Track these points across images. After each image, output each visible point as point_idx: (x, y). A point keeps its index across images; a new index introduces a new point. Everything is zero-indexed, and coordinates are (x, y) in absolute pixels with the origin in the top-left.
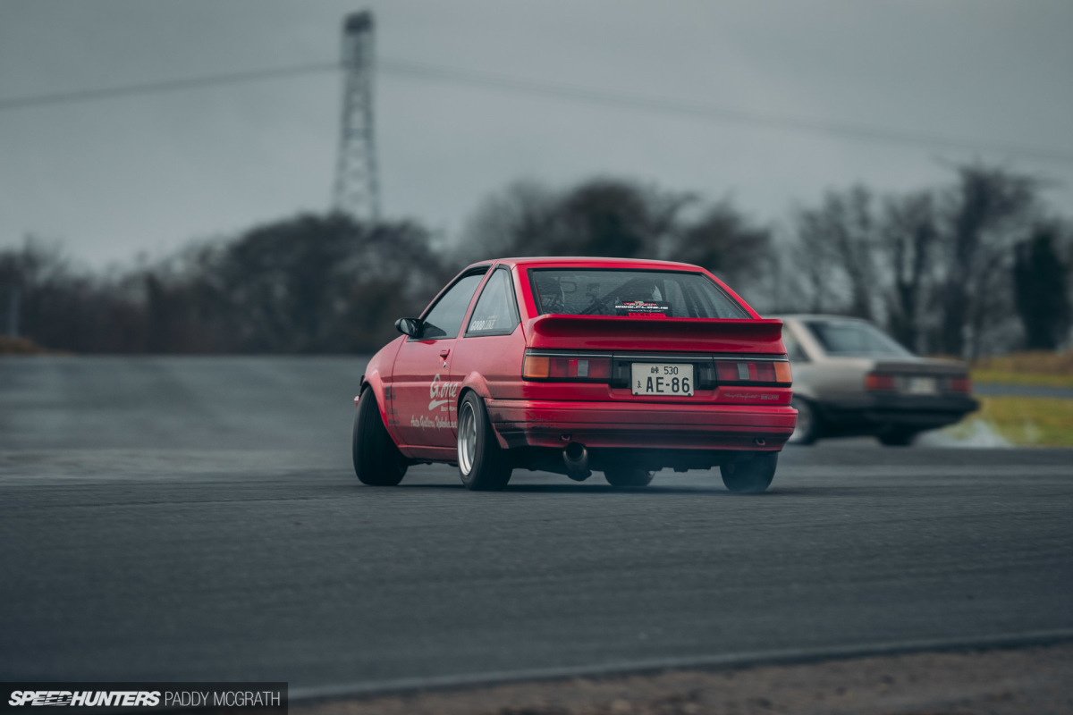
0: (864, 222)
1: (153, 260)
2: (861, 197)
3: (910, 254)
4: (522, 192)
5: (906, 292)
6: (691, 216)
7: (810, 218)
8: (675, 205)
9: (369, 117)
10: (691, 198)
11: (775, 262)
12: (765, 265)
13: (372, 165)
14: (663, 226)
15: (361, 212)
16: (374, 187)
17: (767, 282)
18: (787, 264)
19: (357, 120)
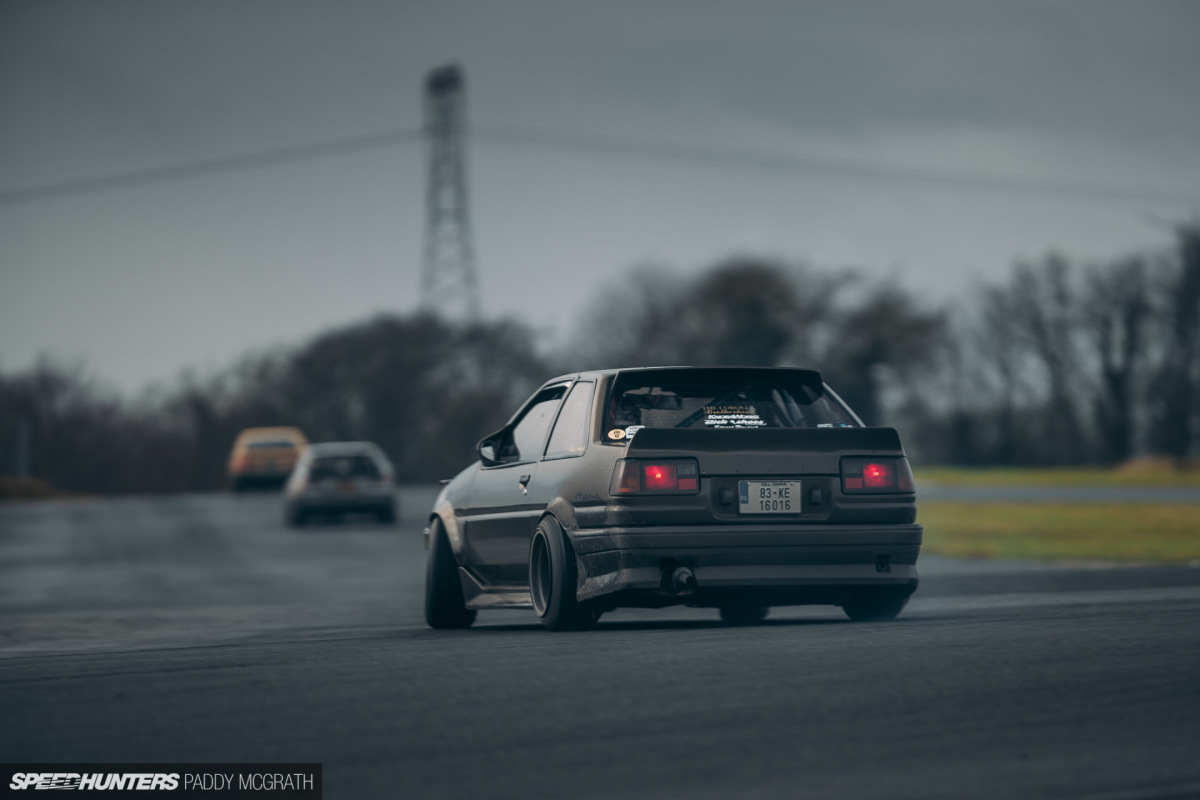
0: (1062, 297)
1: (202, 378)
2: (1057, 267)
3: (1118, 333)
4: (645, 280)
5: (1116, 381)
6: (850, 299)
7: (995, 297)
8: (829, 286)
9: (461, 193)
10: (850, 277)
11: (953, 348)
12: (941, 355)
13: (467, 253)
14: (817, 312)
15: (454, 311)
16: (470, 279)
17: (946, 376)
18: (969, 353)
19: (447, 200)
